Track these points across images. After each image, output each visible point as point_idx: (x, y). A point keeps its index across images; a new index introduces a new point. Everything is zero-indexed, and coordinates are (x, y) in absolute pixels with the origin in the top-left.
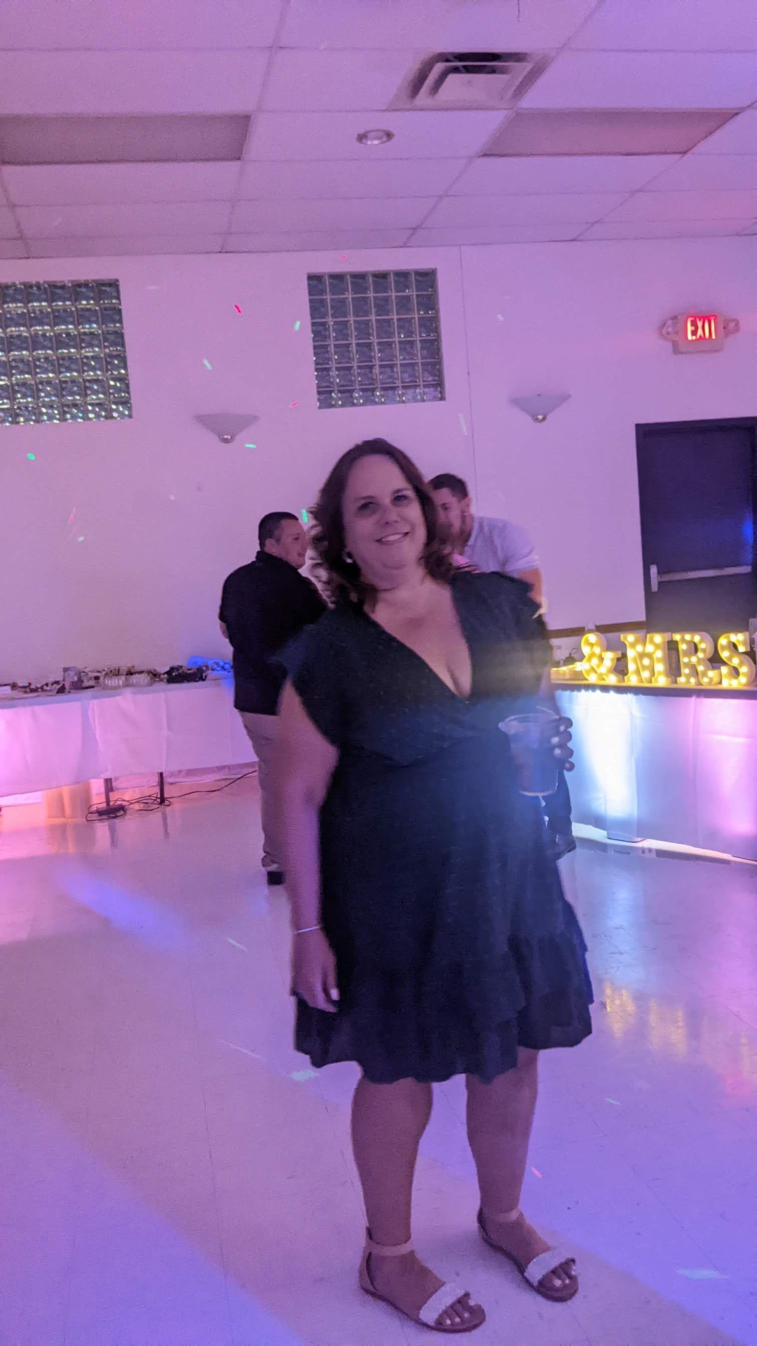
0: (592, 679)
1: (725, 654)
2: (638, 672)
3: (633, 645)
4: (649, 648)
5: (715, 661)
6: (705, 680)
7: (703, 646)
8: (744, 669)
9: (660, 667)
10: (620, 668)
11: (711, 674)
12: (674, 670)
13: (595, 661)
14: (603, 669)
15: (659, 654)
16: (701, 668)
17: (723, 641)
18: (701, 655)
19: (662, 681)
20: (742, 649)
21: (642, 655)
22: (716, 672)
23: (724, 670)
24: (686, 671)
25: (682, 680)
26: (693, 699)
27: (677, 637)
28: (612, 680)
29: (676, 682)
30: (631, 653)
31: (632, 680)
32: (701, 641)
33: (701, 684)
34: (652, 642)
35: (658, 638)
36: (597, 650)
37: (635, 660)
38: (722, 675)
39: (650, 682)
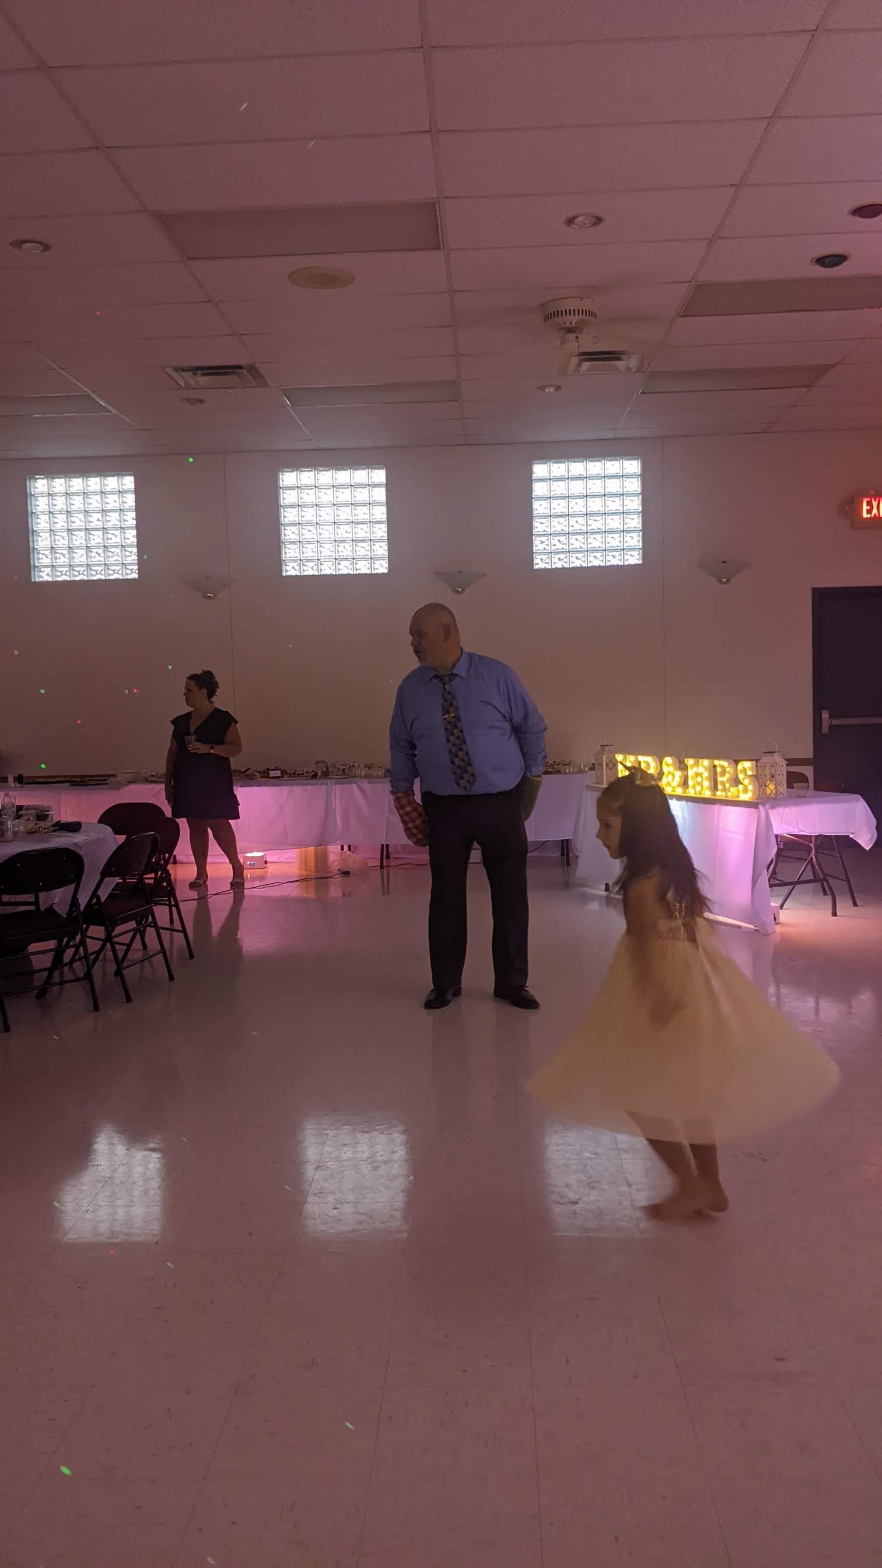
1: (741, 776)
2: (694, 787)
3: (692, 767)
4: (701, 770)
5: (736, 782)
6: (729, 794)
7: (728, 769)
8: (750, 788)
9: (706, 784)
10: (685, 784)
11: (732, 789)
12: (714, 787)
13: (670, 777)
14: (675, 784)
15: (706, 774)
16: (727, 785)
17: (740, 766)
18: (727, 776)
19: (707, 794)
20: (749, 773)
21: (698, 774)
22: (736, 788)
23: (741, 787)
24: (720, 787)
25: (719, 793)
26: (717, 806)
27: (716, 762)
28: (680, 792)
29: (714, 794)
30: (691, 772)
31: (691, 792)
32: (728, 767)
33: (727, 797)
34: (703, 766)
35: (706, 762)
36: (671, 769)
37: (692, 778)
38: (738, 791)
39: (701, 794)
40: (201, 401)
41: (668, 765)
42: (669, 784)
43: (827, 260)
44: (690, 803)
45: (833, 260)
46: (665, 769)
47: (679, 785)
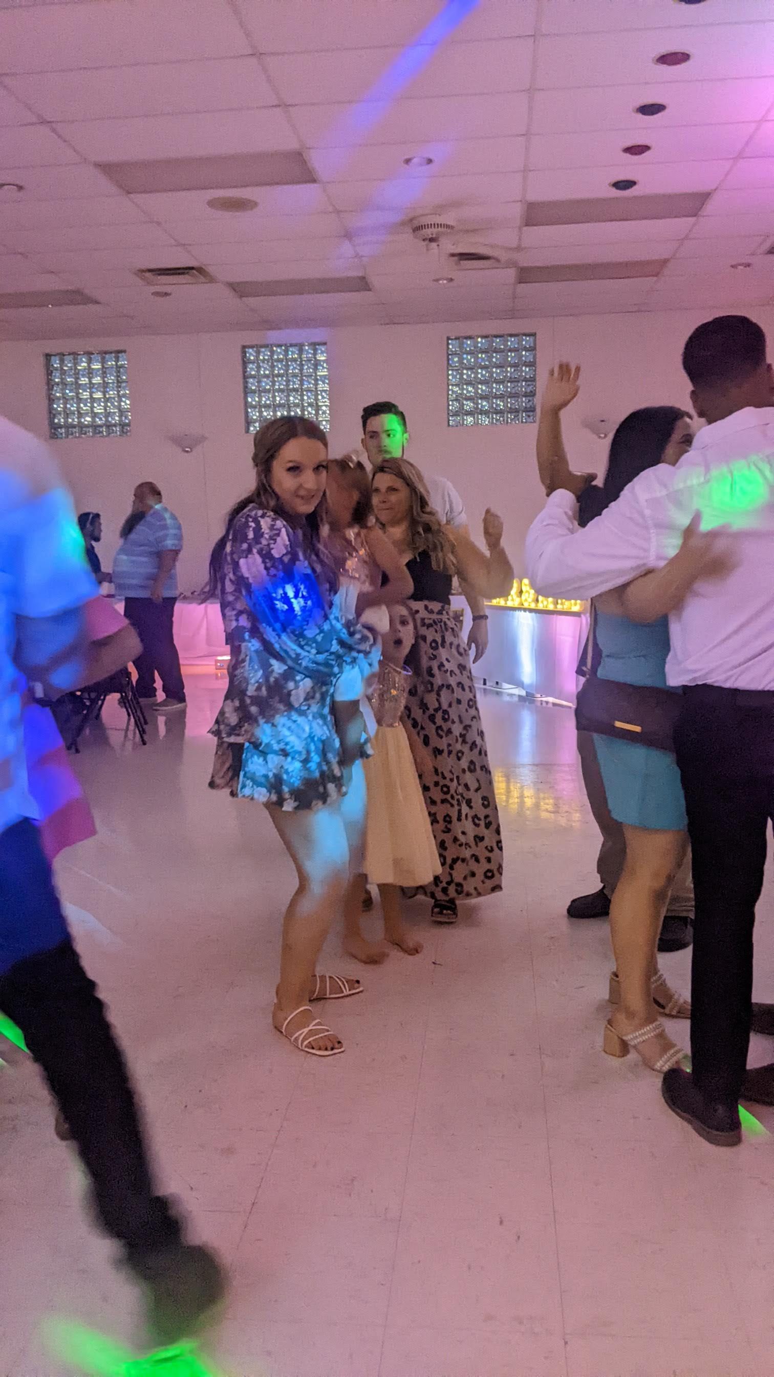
0: (526, 605)
2: (542, 602)
10: (536, 600)
13: (527, 595)
14: (530, 600)
19: (550, 607)
24: (559, 602)
25: (558, 606)
26: (556, 616)
28: (533, 606)
29: (556, 608)
33: (563, 609)
38: (571, 604)
39: (546, 607)
40: (166, 294)
41: (525, 585)
42: (526, 600)
43: (621, 184)
44: (538, 614)
45: (624, 185)
46: (524, 589)
47: (533, 601)
